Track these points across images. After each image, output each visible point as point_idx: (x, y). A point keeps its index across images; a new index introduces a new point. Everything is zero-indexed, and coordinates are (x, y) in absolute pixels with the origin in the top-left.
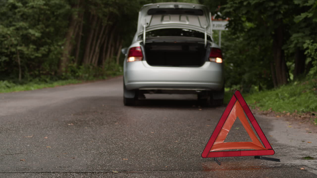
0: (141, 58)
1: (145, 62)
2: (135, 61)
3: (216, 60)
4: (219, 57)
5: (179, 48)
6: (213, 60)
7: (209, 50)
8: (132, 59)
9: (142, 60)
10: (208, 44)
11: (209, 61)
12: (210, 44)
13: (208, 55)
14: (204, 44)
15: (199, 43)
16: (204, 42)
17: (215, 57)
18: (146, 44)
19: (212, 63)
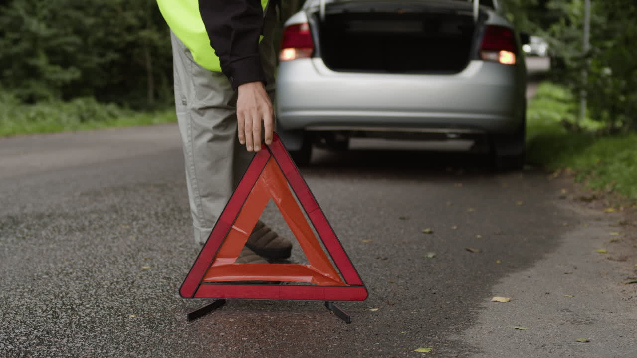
0: (310, 51)
1: (319, 62)
2: (296, 58)
3: (499, 55)
4: (508, 50)
5: (415, 28)
6: (492, 56)
7: (482, 29)
8: (289, 54)
9: (312, 56)
10: (483, 16)
11: (480, 58)
12: (486, 17)
13: (478, 43)
14: (471, 18)
15: (460, 13)
16: (471, 10)
17: (497, 50)
18: (328, 16)
19: (488, 64)
